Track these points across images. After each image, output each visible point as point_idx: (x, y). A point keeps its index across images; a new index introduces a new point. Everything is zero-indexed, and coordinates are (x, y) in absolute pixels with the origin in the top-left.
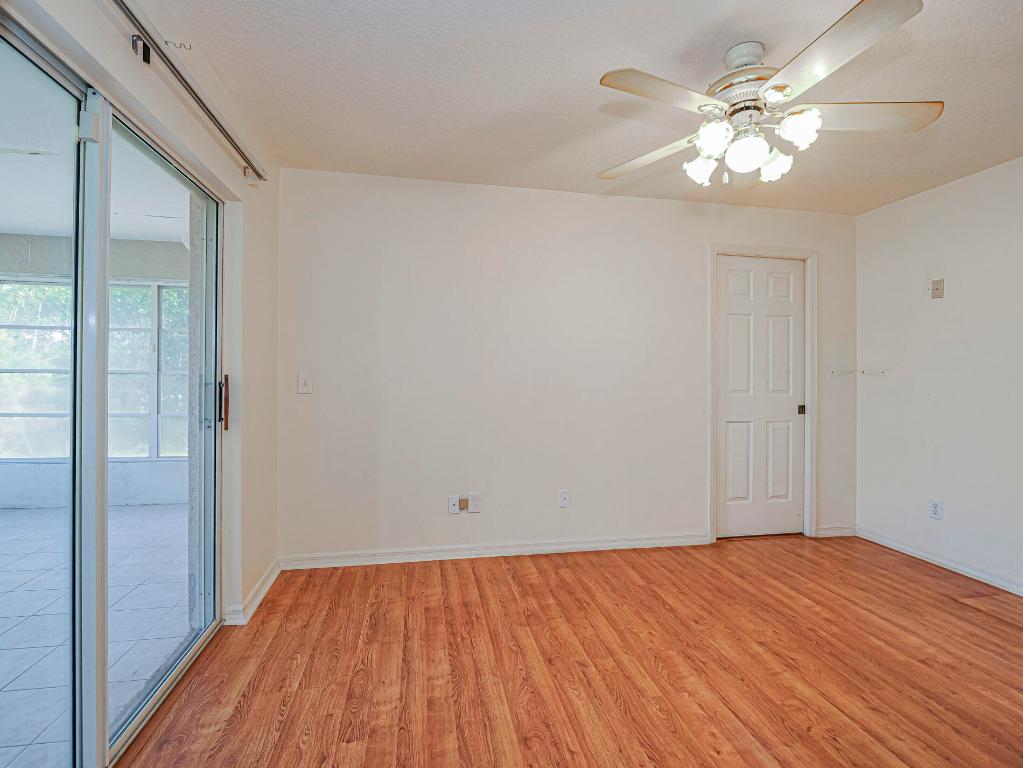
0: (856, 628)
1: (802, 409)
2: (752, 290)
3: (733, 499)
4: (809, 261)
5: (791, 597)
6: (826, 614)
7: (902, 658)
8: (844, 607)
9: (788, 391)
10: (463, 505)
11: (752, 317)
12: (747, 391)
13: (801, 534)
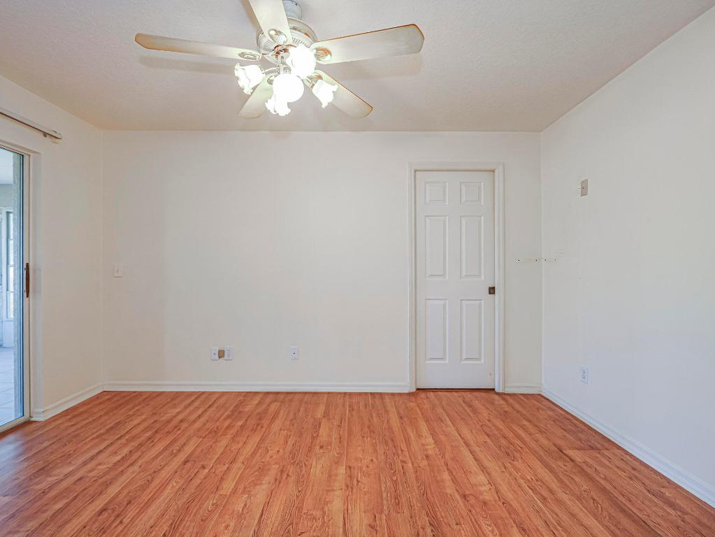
1: (492, 290)
2: (447, 197)
3: (431, 359)
4: (496, 172)
9: (479, 276)
10: (221, 354)
11: (447, 218)
12: (444, 275)
13: (494, 389)
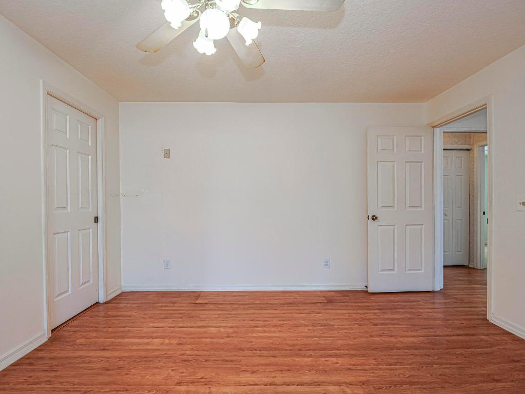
0: (193, 340)
1: (96, 219)
3: (59, 295)
4: (99, 121)
5: (147, 344)
6: (174, 341)
7: (223, 341)
8: (172, 332)
13: (97, 303)
